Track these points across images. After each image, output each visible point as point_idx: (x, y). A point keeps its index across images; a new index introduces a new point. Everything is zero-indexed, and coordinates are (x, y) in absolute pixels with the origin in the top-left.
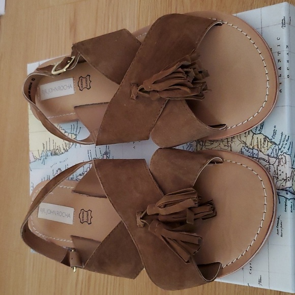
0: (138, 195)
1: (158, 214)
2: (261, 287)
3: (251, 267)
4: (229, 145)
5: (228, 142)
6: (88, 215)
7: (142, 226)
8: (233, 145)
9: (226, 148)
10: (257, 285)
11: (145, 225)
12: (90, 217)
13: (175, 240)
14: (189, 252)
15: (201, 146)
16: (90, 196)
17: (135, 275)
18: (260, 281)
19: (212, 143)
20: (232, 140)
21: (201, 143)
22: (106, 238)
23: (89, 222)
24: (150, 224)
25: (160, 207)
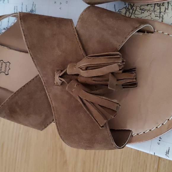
0: (60, 53)
1: (78, 75)
2: (167, 158)
3: (160, 138)
4: (161, 15)
5: (160, 12)
6: (6, 66)
7: (59, 84)
8: (165, 16)
9: (157, 18)
10: (164, 156)
11: (63, 83)
12: (8, 68)
13: (92, 103)
14: (105, 118)
15: (130, 14)
16: (10, 48)
17: (44, 127)
18: (167, 153)
19: (143, 12)
20: (165, 11)
21: (131, 11)
22: (21, 89)
23: (6, 73)
24: (68, 83)
25: (81, 68)
